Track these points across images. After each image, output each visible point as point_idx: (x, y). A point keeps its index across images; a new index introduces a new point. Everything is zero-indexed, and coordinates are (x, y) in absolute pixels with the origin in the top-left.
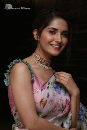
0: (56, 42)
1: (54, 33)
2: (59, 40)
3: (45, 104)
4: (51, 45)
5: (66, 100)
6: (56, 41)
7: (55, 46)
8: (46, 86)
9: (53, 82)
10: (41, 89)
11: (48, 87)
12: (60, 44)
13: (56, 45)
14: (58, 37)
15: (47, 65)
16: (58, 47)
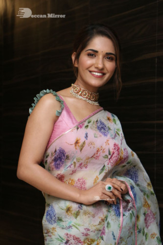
0: (96, 68)
1: (94, 56)
2: (100, 66)
3: (82, 146)
4: (90, 72)
5: (115, 145)
6: (96, 66)
8: (83, 125)
9: (97, 121)
10: (76, 128)
11: (87, 126)
12: (102, 71)
13: (96, 72)
14: (99, 62)
16: (99, 74)
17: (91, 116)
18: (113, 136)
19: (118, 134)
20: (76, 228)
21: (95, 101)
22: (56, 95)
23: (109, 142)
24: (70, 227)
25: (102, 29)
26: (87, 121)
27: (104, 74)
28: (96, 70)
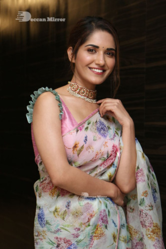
0: (97, 64)
1: (94, 51)
2: (102, 62)
4: (90, 68)
6: (97, 62)
7: (95, 70)
8: (83, 126)
9: (96, 122)
10: (76, 130)
11: (87, 128)
12: (103, 68)
13: (97, 69)
14: (100, 58)
16: (100, 71)
17: (90, 117)
19: (117, 134)
21: (93, 99)
25: (101, 23)
26: (87, 123)
27: (104, 71)
28: (96, 67)
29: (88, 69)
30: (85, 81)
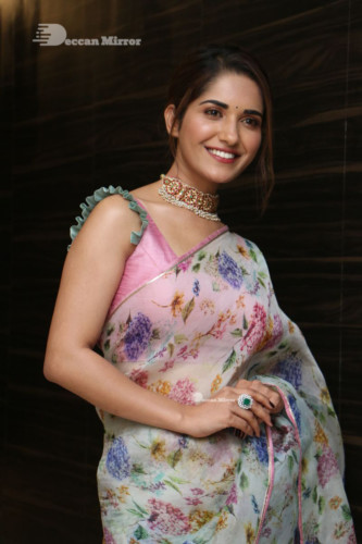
0: (222, 141)
1: (218, 115)
2: (232, 138)
3: (188, 310)
4: (208, 148)
5: (256, 306)
6: (223, 137)
7: (218, 153)
8: (189, 263)
9: (218, 255)
10: (174, 270)
11: (197, 266)
12: (234, 151)
13: (221, 150)
14: (228, 128)
15: (200, 208)
16: (227, 156)
17: (204, 245)
18: (252, 289)
20: (174, 487)
21: (212, 212)
22: (129, 199)
23: (245, 301)
24: (160, 485)
25: (234, 57)
26: (197, 256)
27: (237, 156)
28: (221, 146)
29: (205, 151)
30: (197, 175)
